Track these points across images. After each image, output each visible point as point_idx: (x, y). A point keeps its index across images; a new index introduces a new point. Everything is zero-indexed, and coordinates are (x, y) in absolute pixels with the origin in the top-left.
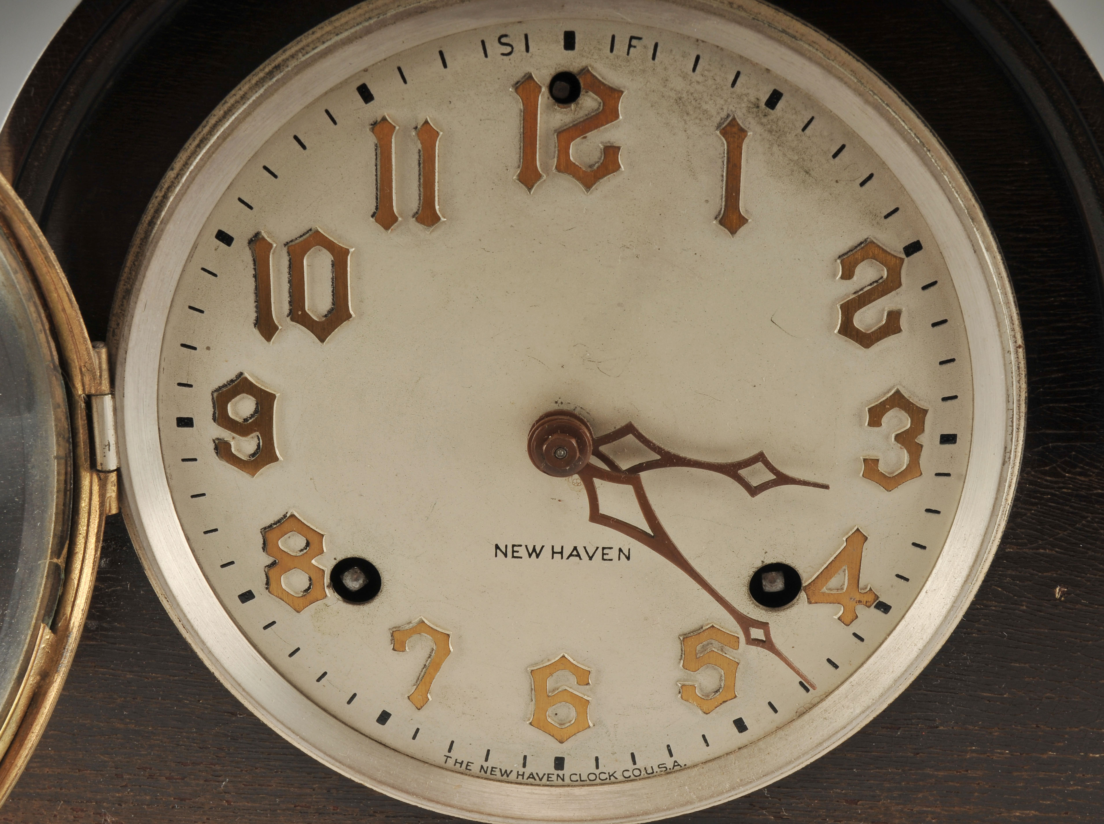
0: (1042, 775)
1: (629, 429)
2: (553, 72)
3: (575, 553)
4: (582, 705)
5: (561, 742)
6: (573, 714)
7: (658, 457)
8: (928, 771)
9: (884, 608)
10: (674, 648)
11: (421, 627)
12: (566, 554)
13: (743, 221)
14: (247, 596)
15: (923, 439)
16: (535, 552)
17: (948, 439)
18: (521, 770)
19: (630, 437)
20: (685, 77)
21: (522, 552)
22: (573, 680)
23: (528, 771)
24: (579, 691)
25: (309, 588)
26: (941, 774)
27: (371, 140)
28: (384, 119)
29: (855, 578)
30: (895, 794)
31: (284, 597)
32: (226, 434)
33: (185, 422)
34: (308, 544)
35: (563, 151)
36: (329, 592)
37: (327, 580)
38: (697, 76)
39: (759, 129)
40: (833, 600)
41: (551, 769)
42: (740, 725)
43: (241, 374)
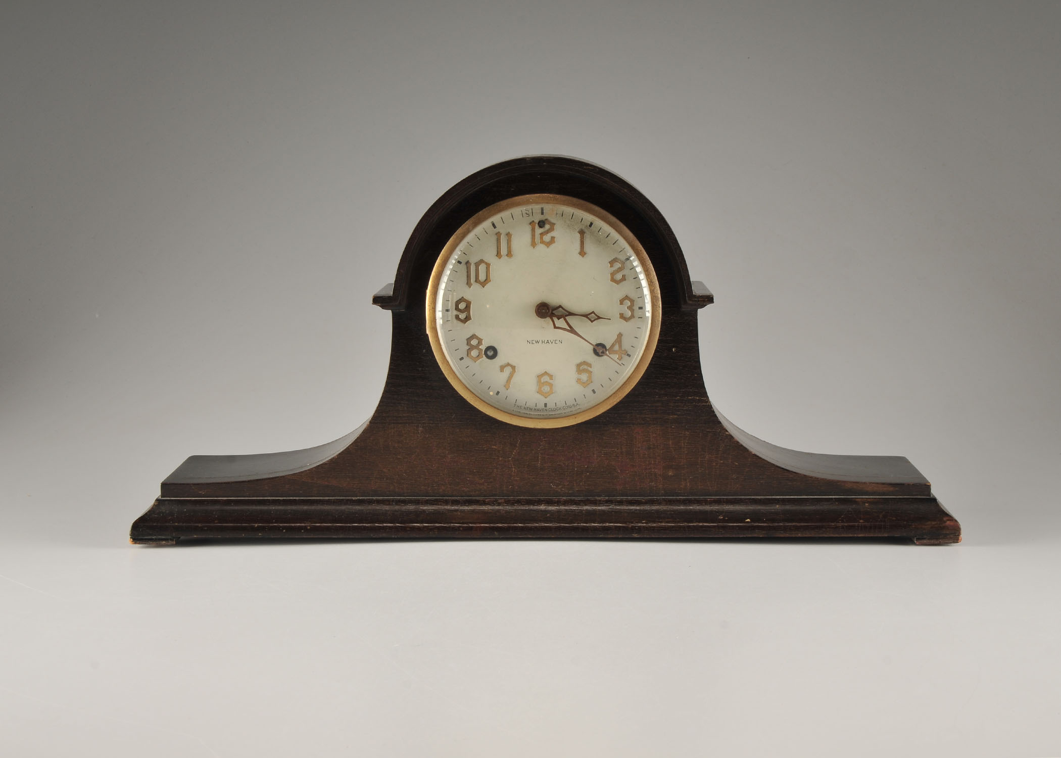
0: (677, 404)
1: (560, 306)
2: (539, 220)
3: (548, 342)
4: (551, 385)
5: (546, 398)
6: (549, 389)
7: (568, 314)
8: (646, 404)
9: (629, 355)
10: (574, 368)
11: (508, 365)
12: (545, 342)
13: (585, 254)
14: (462, 359)
15: (634, 308)
16: (537, 342)
17: (641, 308)
18: (535, 408)
19: (561, 309)
20: (569, 220)
21: (534, 342)
22: (549, 378)
23: (537, 408)
24: (551, 381)
25: (478, 356)
26: (649, 405)
27: (496, 237)
28: (499, 232)
29: (620, 346)
30: (637, 412)
31: (472, 358)
32: (458, 313)
33: (447, 310)
34: (479, 343)
35: (541, 238)
36: (484, 356)
37: (483, 353)
38: (572, 220)
39: (588, 232)
40: (615, 352)
41: (544, 407)
42: (594, 391)
43: (463, 297)
